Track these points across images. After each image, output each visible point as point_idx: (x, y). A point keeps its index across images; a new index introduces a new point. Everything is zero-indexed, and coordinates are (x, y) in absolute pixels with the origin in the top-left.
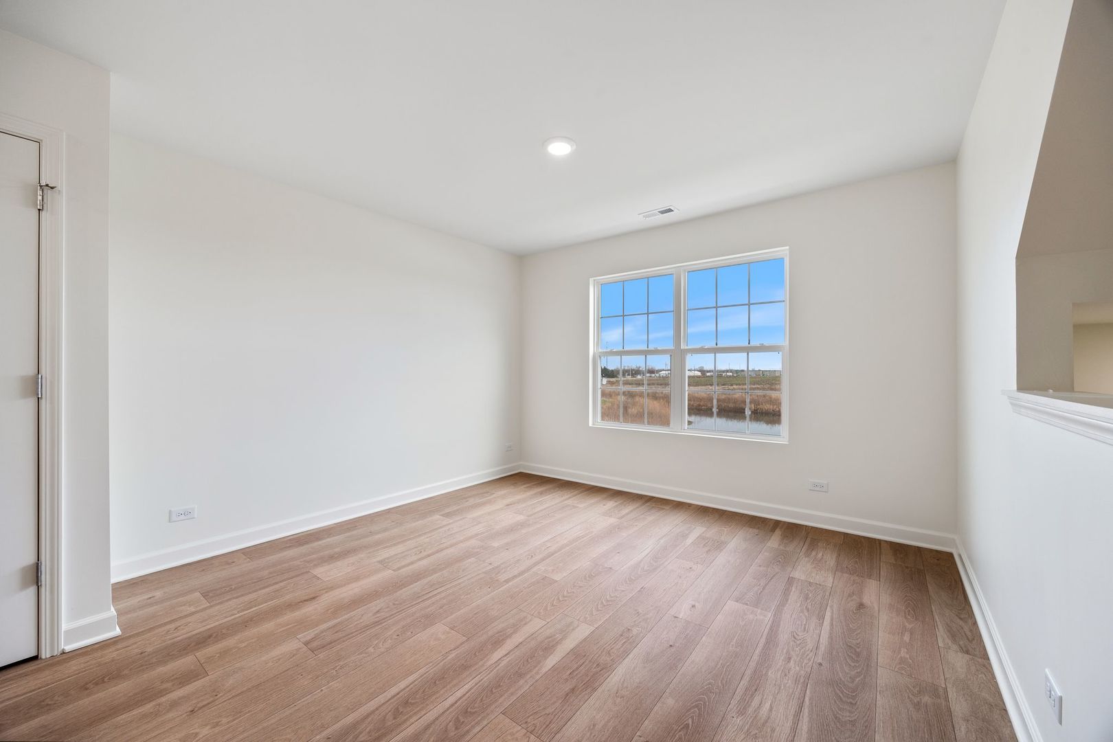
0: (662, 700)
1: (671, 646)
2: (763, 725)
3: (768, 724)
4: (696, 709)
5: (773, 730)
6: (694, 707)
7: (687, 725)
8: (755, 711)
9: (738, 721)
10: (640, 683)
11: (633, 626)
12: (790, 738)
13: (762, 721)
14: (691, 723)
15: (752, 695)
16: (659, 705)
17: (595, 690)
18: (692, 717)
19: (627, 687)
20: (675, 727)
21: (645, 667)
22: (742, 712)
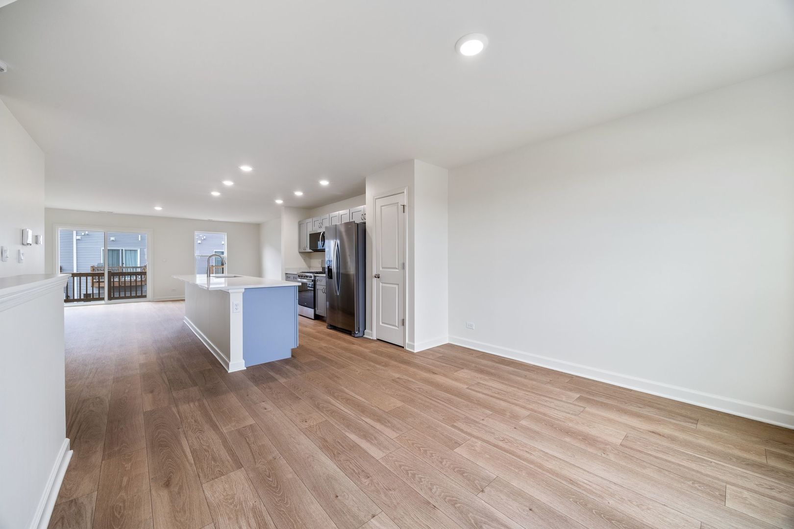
0: (294, 473)
1: (337, 496)
2: (237, 515)
3: (235, 518)
4: (275, 486)
5: (229, 518)
6: (277, 486)
7: (269, 477)
8: (248, 517)
9: (251, 504)
10: (313, 468)
11: (372, 481)
12: (217, 525)
13: (239, 516)
14: (270, 479)
15: (259, 524)
16: (292, 470)
17: (321, 449)
18: (272, 482)
19: (313, 461)
20: (273, 472)
21: (324, 474)
22: (254, 510)
